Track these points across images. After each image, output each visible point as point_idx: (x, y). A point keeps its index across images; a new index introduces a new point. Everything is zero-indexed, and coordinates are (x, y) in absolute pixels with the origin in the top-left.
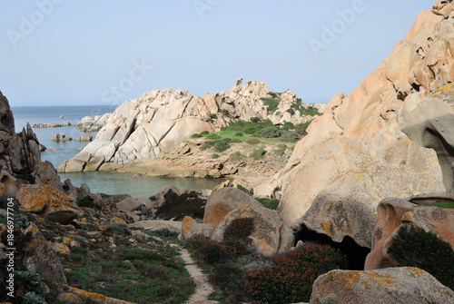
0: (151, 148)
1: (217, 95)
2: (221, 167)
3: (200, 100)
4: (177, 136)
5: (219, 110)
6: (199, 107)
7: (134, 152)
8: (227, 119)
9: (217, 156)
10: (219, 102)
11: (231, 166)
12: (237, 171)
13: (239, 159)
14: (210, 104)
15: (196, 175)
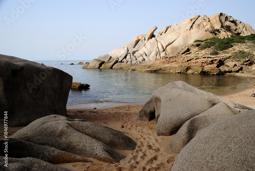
0: (158, 53)
1: (221, 14)
2: (221, 63)
3: (205, 18)
4: (182, 43)
5: (222, 26)
6: (205, 23)
7: (144, 56)
8: (229, 34)
9: (216, 54)
10: (223, 20)
11: (234, 63)
12: (241, 69)
13: (244, 57)
14: (215, 21)
15: (190, 72)
